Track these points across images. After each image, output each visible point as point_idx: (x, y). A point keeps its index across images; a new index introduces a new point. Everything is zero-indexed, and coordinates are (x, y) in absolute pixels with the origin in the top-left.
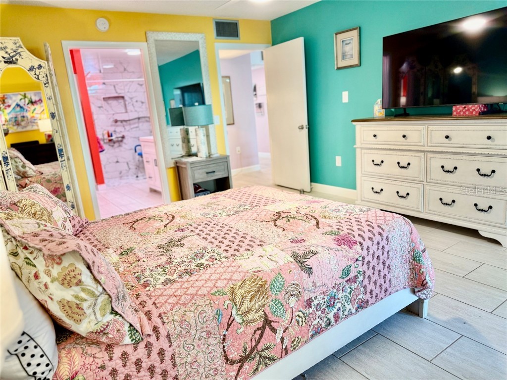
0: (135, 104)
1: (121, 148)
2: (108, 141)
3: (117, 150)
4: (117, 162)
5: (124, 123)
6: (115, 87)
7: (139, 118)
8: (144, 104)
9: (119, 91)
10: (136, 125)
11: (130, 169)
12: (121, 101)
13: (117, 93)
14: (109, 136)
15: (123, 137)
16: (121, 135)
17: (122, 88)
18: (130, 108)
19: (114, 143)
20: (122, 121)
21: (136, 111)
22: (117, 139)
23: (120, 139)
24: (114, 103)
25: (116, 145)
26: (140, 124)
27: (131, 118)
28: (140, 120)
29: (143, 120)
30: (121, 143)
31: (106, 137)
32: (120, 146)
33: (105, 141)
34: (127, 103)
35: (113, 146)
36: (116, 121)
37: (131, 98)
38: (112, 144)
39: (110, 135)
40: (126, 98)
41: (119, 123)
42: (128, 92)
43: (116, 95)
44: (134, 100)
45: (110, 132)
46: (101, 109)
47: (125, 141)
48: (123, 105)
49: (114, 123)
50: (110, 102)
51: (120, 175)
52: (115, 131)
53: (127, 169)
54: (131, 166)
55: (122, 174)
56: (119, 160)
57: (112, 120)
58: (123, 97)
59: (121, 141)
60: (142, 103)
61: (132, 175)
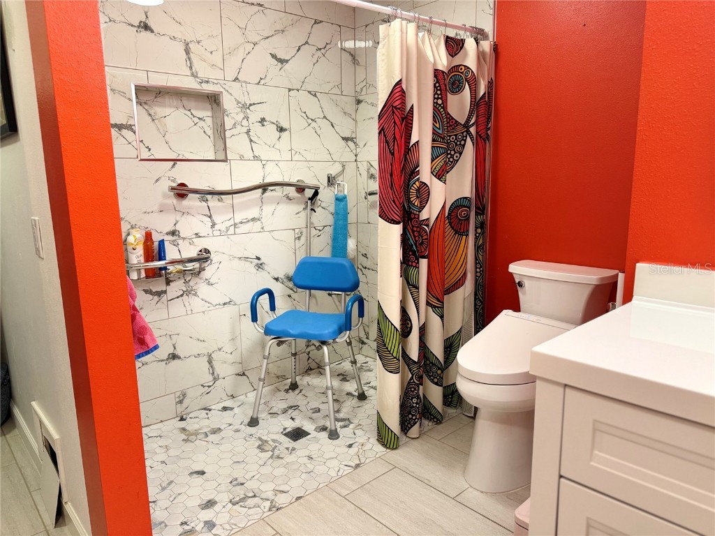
0: (256, 129)
1: (194, 302)
2: (143, 275)
4: (174, 357)
5: (213, 202)
6: (187, 51)
7: (264, 187)
8: (285, 134)
9: (203, 71)
10: (254, 213)
11: (215, 379)
13: (194, 75)
14: (149, 256)
15: (204, 257)
16: (193, 253)
17: (217, 59)
18: (237, 143)
19: (168, 282)
20: (204, 194)
21: (256, 158)
22: (179, 267)
23: (191, 265)
24: (174, 116)
25: (176, 288)
26: (268, 209)
27: (236, 187)
28: (268, 194)
29: (278, 192)
30: (194, 283)
32: (188, 292)
34: (228, 123)
35: (159, 294)
36: (181, 192)
37: (246, 107)
38: (159, 285)
39: (153, 249)
40: (227, 102)
41: (192, 201)
42: (236, 79)
43: (189, 84)
44: (255, 115)
45: (156, 238)
47: (209, 271)
48: (212, 131)
49: (174, 201)
51: (180, 408)
52: (173, 233)
54: (220, 369)
55: (186, 402)
56: (179, 352)
57: (165, 185)
58: (213, 100)
59: (196, 273)
60: (281, 130)
61: (225, 409)
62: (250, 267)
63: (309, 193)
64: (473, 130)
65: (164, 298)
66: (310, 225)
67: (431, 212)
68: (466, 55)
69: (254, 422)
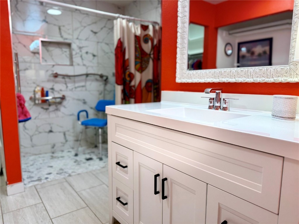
0: (84, 55)
1: (59, 113)
2: (40, 102)
3: (52, 115)
4: (51, 131)
5: (67, 80)
6: (60, 29)
7: (87, 75)
8: (96, 58)
9: (65, 36)
10: (82, 84)
11: (66, 141)
12: (66, 50)
13: (62, 37)
14: (43, 95)
15: (63, 98)
16: (61, 96)
17: (70, 31)
18: (77, 60)
19: (50, 105)
20: (64, 76)
21: (84, 65)
22: (54, 100)
23: (58, 100)
24: (56, 51)
25: (52, 108)
26: (88, 83)
27: (76, 74)
28: (89, 78)
29: (93, 77)
30: (59, 106)
31: (38, 95)
32: (57, 110)
33: (37, 102)
34: (74, 53)
35: (47, 109)
36: (56, 76)
37: (80, 48)
38: (46, 106)
39: (44, 93)
40: (74, 46)
41: (59, 79)
42: (77, 39)
43: (59, 39)
44: (84, 51)
45: (45, 90)
46: (37, 55)
47: (65, 103)
48: (68, 56)
49: (52, 78)
50: (51, 48)
51: (53, 150)
52: (52, 89)
53: (64, 141)
54: (68, 138)
55: (55, 148)
56: (53, 130)
57: (50, 72)
58: (69, 45)
59: (60, 103)
60: (94, 56)
61: (69, 152)
62: (81, 103)
63: (105, 78)
64: (152, 56)
65: (48, 111)
66: (105, 90)
67: (135, 82)
68: (149, 31)
69: (76, 155)
